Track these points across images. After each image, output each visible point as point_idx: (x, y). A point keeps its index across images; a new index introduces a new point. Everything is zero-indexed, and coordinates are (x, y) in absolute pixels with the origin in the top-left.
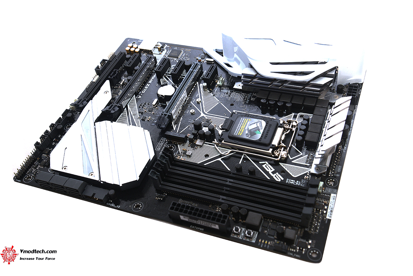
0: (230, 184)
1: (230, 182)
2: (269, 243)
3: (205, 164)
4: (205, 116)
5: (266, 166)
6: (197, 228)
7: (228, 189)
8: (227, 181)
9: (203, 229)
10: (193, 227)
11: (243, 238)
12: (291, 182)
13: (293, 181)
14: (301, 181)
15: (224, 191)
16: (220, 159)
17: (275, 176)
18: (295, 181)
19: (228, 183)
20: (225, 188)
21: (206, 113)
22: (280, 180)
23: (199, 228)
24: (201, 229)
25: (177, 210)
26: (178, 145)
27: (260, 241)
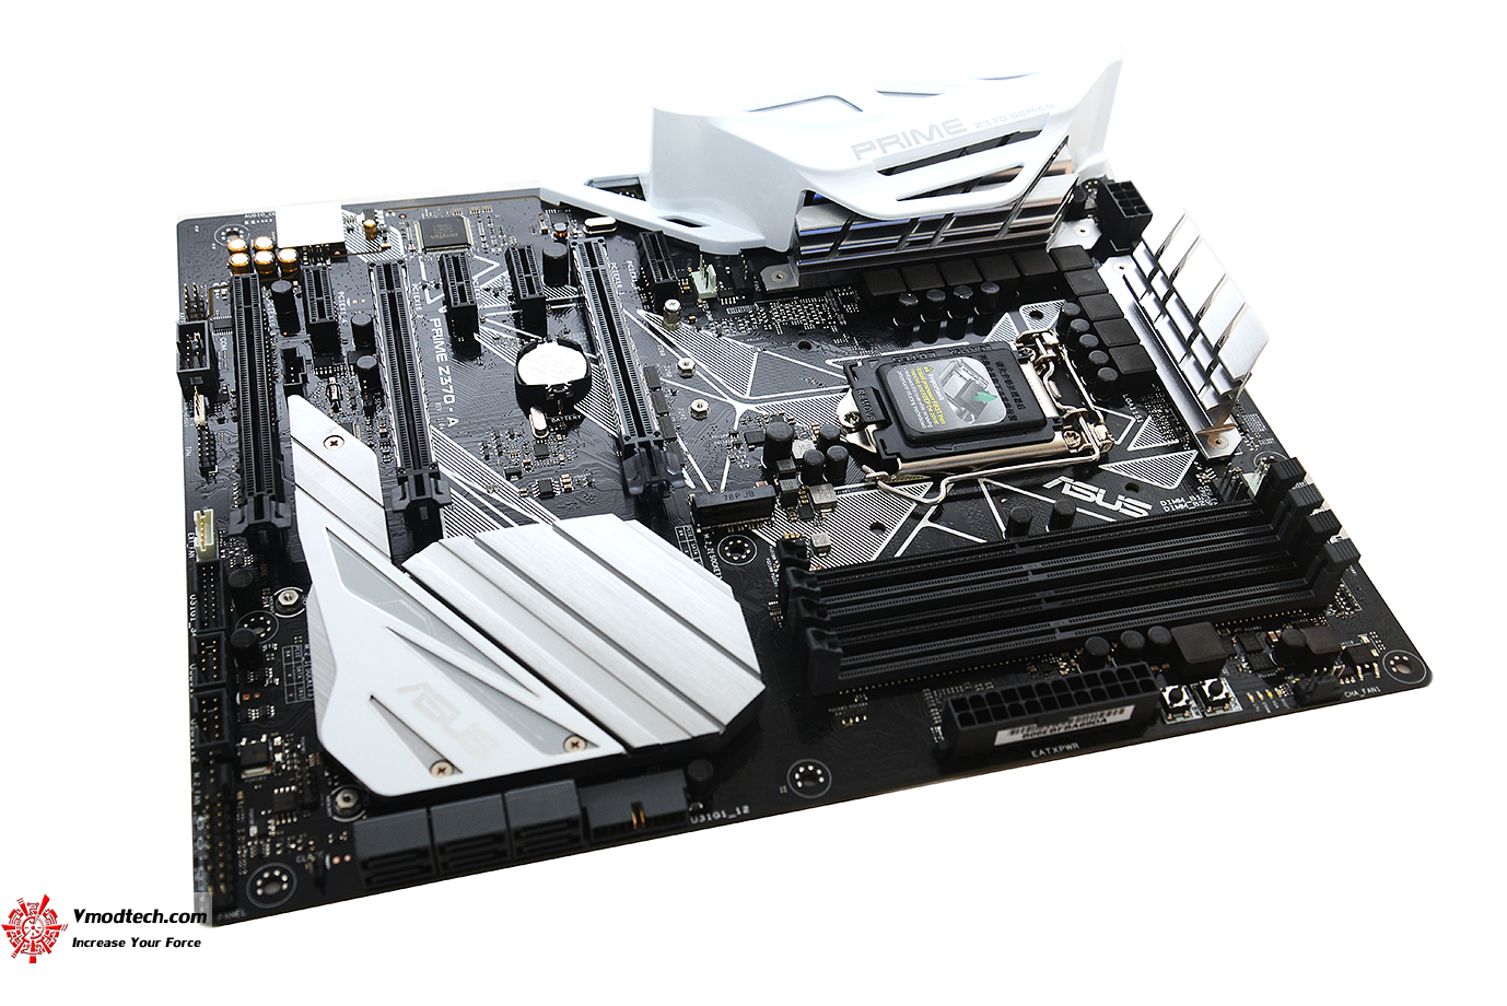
0: (1043, 577)
1: (1035, 572)
2: (1279, 692)
3: (898, 554)
4: (752, 407)
5: (1071, 489)
6: (1055, 750)
7: (1052, 593)
8: (1025, 573)
9: (1076, 745)
10: (1042, 752)
11: (1203, 714)
12: (1177, 504)
13: (1177, 500)
14: (1199, 493)
15: (1045, 606)
16: (925, 523)
17: (1123, 507)
18: (1187, 499)
19: (1032, 578)
20: (1038, 595)
21: (747, 396)
22: (1145, 514)
23: (1061, 748)
24: (1069, 747)
25: (983, 717)
26: (755, 531)
27: (1251, 698)
